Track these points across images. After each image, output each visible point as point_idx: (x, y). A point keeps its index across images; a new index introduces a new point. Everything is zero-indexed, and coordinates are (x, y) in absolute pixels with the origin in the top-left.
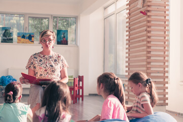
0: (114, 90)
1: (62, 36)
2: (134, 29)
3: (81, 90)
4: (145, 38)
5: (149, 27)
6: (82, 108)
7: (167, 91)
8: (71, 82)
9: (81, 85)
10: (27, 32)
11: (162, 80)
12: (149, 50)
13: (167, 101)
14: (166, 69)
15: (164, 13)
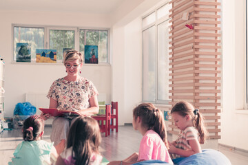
0: (153, 124)
1: (91, 52)
2: (179, 46)
3: (115, 120)
4: (192, 57)
5: (196, 44)
6: (117, 142)
7: (219, 121)
8: (103, 110)
9: (115, 113)
10: (48, 49)
11: (213, 108)
12: (196, 71)
13: (219, 134)
14: (218, 95)
15: (214, 26)
